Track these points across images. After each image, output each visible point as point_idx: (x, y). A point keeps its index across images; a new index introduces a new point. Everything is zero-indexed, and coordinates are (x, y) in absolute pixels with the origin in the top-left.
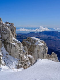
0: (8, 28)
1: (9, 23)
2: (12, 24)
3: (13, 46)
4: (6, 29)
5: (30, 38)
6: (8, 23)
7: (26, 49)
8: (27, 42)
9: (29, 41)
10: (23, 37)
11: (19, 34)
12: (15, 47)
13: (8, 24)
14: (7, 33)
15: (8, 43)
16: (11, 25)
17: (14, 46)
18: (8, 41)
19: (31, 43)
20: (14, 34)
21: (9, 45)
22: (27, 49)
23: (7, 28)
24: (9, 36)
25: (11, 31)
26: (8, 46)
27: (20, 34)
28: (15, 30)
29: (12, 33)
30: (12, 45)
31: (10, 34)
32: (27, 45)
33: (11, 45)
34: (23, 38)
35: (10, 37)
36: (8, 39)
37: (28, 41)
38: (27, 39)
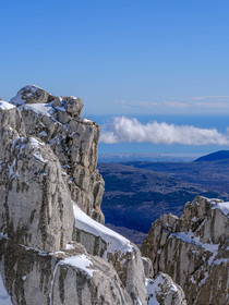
0: (35, 142)
1: (50, 99)
2: (72, 102)
3: (71, 281)
4: (19, 153)
5: (208, 206)
6: (38, 95)
7: (175, 296)
8: (182, 235)
9: (201, 234)
10: (157, 189)
11: (131, 168)
12: (86, 292)
13: (39, 107)
14: (26, 177)
15: (32, 256)
16: (66, 109)
17: (82, 278)
18: (34, 244)
19: (213, 248)
20: (87, 180)
21: (46, 272)
22: (181, 295)
23: (27, 141)
24: (44, 204)
25: (56, 166)
26: (33, 277)
27: (137, 164)
28: (91, 144)
29: (70, 171)
30: (64, 270)
31: (52, 188)
32: (186, 265)
33: (56, 271)
34: (156, 198)
35: (52, 209)
36: (36, 222)
37: (195, 227)
38: (187, 213)
